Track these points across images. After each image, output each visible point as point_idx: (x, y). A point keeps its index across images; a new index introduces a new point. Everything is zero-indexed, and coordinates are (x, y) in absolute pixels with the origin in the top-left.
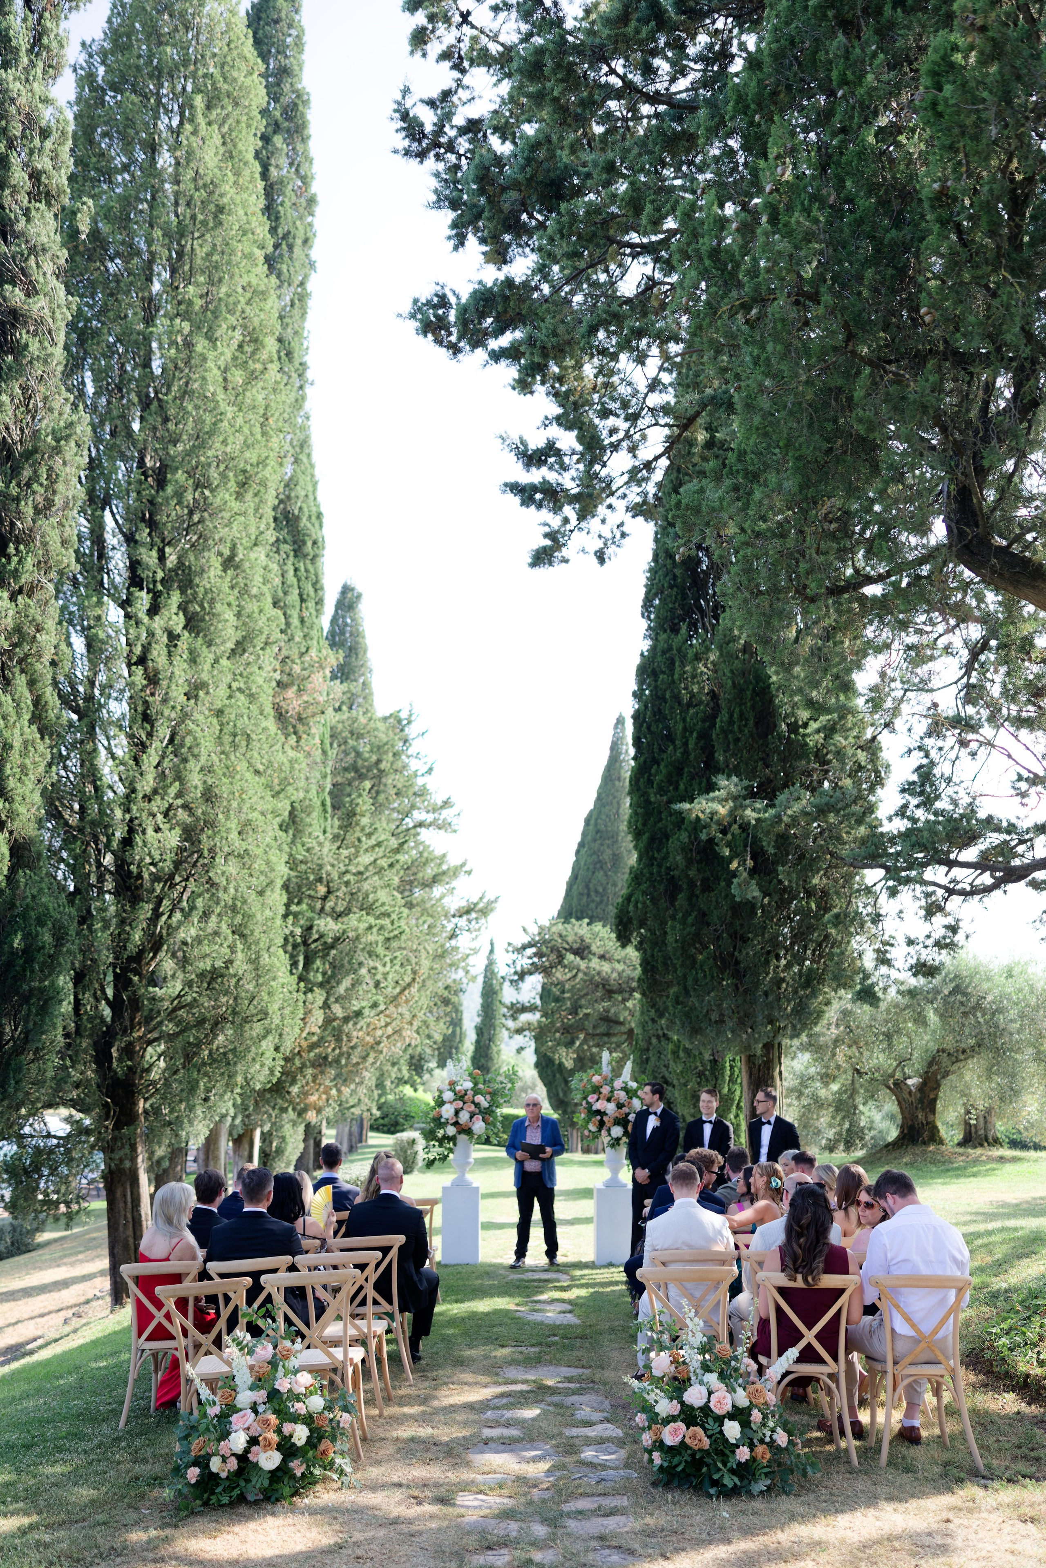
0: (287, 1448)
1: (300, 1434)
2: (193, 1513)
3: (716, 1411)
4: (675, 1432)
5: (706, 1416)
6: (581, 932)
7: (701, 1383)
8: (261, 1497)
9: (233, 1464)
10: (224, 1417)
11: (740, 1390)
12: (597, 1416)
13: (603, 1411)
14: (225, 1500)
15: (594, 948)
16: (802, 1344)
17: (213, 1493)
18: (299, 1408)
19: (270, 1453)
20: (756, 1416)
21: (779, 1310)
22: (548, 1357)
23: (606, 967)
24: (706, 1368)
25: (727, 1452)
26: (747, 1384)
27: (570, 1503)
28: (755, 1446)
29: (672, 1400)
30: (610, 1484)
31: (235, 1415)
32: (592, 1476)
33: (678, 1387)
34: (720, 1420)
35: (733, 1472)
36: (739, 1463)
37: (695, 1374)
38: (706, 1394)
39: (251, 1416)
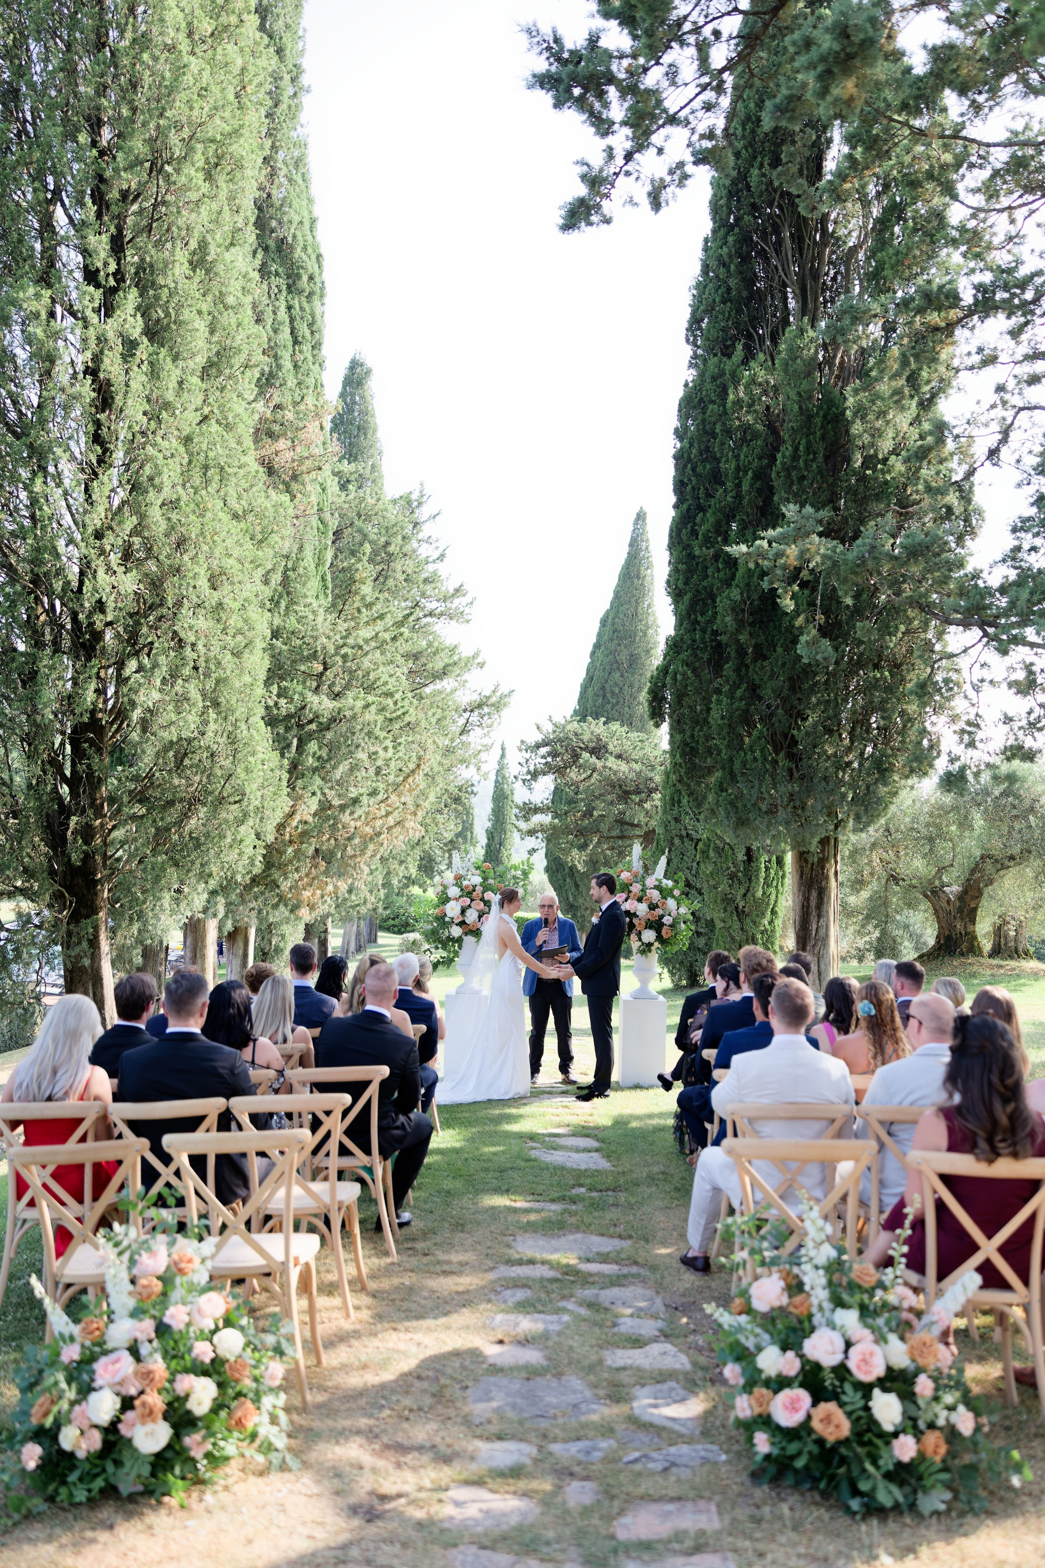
0: (178, 1414)
1: (203, 1393)
2: (29, 1517)
3: (861, 1376)
4: (793, 1407)
5: (842, 1380)
6: (598, 731)
7: (831, 1325)
8: (140, 1488)
9: (95, 1441)
10: (88, 1360)
11: (893, 1338)
12: (648, 1328)
13: (656, 1317)
14: (81, 1495)
15: (611, 747)
17: (64, 1483)
18: (203, 1351)
19: (150, 1426)
20: (924, 1386)
21: (940, 1206)
22: (573, 1220)
23: (623, 767)
24: (839, 1303)
25: (878, 1442)
26: (903, 1329)
27: (627, 1520)
28: (922, 1433)
29: (784, 1349)
30: (685, 1474)
31: (103, 1360)
32: (655, 1455)
33: (794, 1330)
34: (866, 1390)
35: (889, 1476)
36: (899, 1465)
37: (821, 1308)
38: (840, 1345)
39: (127, 1363)
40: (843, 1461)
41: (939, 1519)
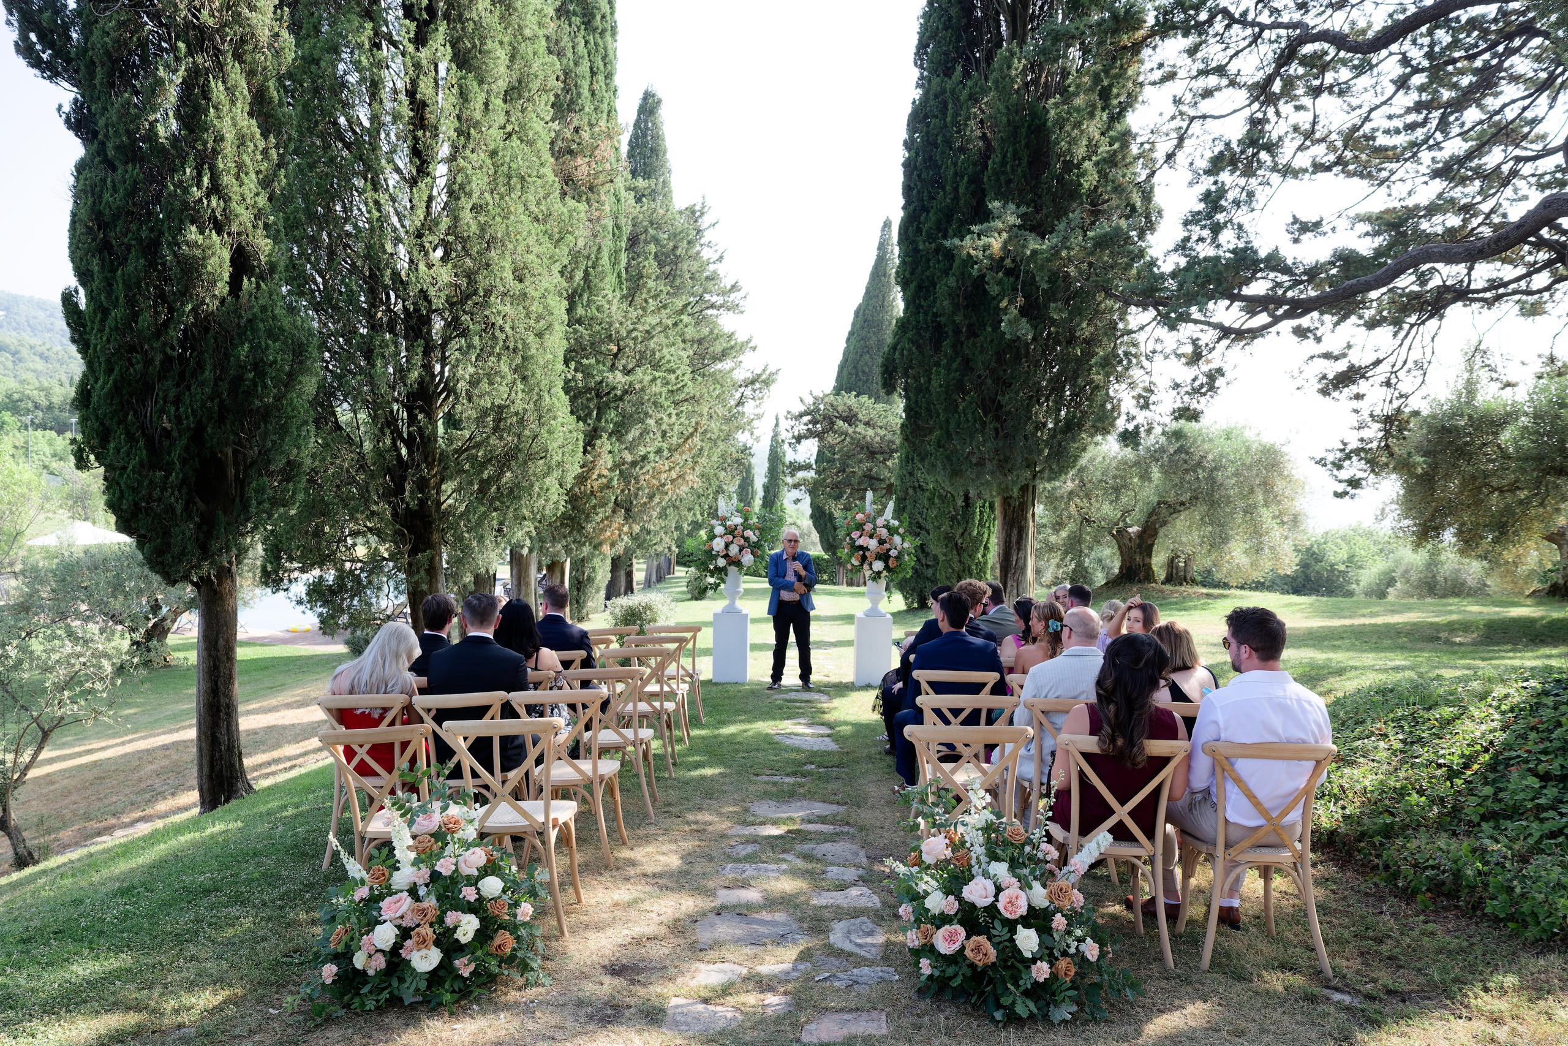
0: (447, 943)
1: (467, 926)
2: (327, 1020)
3: (1008, 915)
4: (951, 939)
5: (993, 918)
6: (849, 403)
7: (986, 875)
8: (419, 999)
9: (380, 962)
10: (374, 900)
11: (1036, 885)
12: (852, 876)
13: (857, 867)
14: (371, 1005)
15: (860, 416)
16: (1111, 822)
17: (358, 994)
18: (469, 894)
19: (424, 952)
20: (1059, 922)
22: (802, 791)
23: (870, 432)
24: (994, 857)
25: (1020, 966)
26: (1046, 878)
27: (812, 1027)
28: (1057, 959)
29: (947, 894)
30: (864, 990)
31: (388, 900)
32: (842, 975)
33: (956, 878)
34: (1011, 926)
35: (1027, 993)
36: (1036, 983)
37: (979, 861)
38: (991, 889)
39: (407, 901)
40: (991, 981)
41: (1066, 1026)
